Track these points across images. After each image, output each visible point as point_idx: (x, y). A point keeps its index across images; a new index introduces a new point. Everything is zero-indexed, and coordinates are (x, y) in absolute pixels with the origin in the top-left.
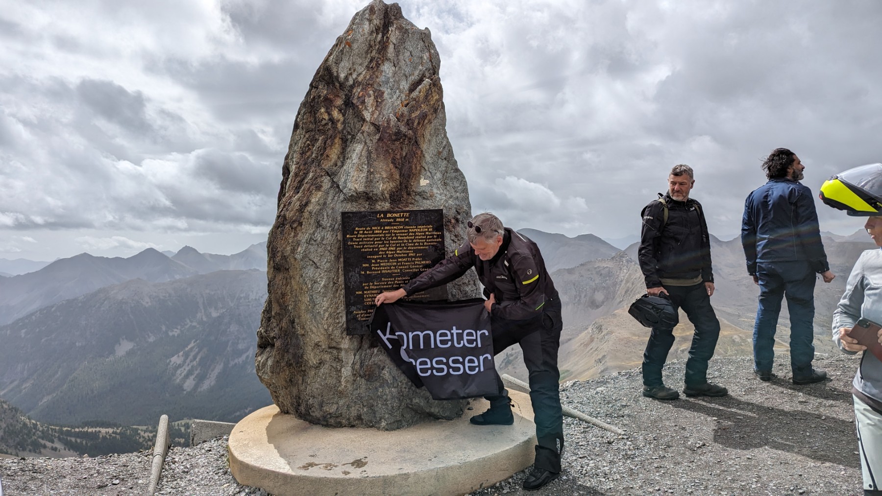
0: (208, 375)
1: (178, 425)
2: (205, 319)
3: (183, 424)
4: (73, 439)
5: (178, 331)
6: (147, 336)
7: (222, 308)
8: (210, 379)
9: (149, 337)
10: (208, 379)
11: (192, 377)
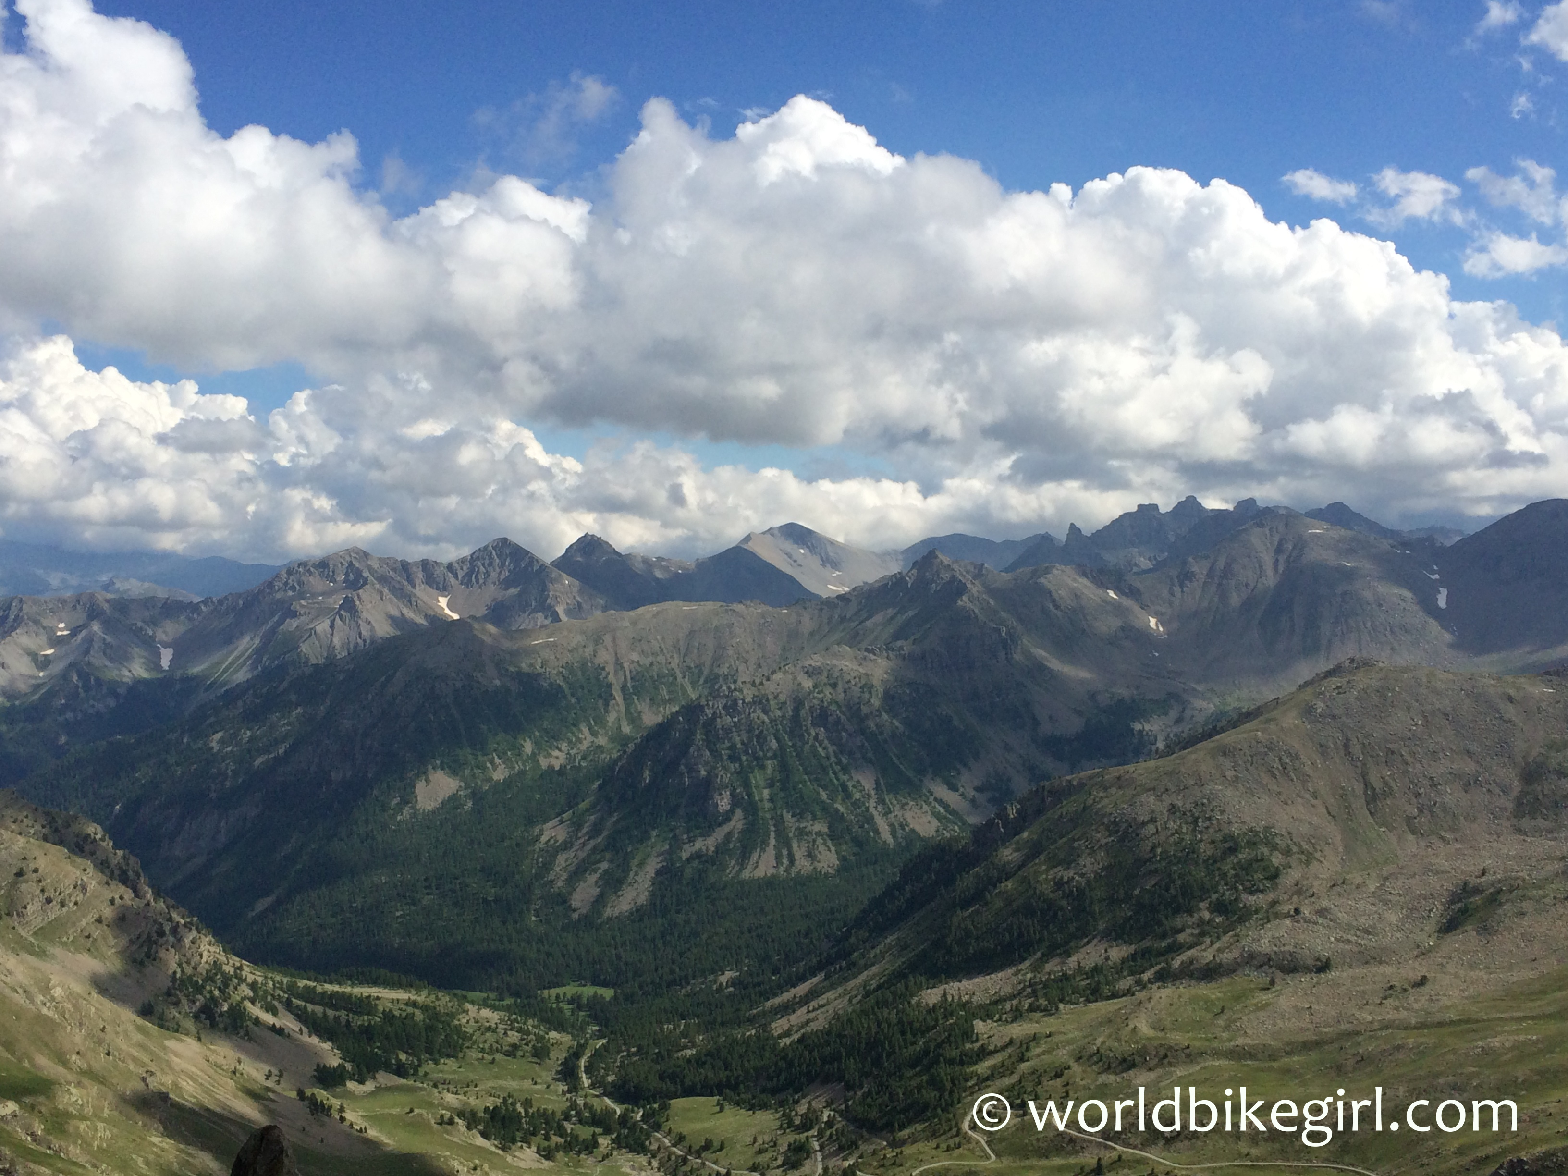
0: (632, 874)
1: (558, 996)
2: (626, 729)
3: (569, 996)
4: (319, 1009)
5: (562, 756)
6: (489, 765)
7: (670, 701)
8: (635, 885)
9: (495, 767)
10: (630, 885)
11: (592, 878)
